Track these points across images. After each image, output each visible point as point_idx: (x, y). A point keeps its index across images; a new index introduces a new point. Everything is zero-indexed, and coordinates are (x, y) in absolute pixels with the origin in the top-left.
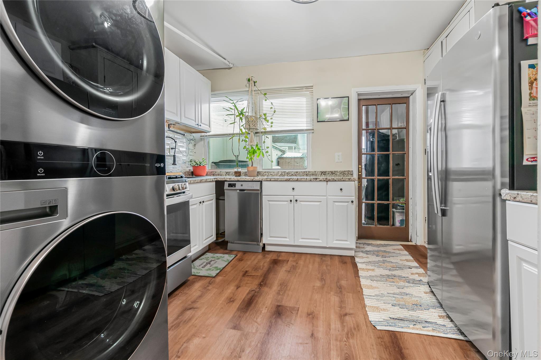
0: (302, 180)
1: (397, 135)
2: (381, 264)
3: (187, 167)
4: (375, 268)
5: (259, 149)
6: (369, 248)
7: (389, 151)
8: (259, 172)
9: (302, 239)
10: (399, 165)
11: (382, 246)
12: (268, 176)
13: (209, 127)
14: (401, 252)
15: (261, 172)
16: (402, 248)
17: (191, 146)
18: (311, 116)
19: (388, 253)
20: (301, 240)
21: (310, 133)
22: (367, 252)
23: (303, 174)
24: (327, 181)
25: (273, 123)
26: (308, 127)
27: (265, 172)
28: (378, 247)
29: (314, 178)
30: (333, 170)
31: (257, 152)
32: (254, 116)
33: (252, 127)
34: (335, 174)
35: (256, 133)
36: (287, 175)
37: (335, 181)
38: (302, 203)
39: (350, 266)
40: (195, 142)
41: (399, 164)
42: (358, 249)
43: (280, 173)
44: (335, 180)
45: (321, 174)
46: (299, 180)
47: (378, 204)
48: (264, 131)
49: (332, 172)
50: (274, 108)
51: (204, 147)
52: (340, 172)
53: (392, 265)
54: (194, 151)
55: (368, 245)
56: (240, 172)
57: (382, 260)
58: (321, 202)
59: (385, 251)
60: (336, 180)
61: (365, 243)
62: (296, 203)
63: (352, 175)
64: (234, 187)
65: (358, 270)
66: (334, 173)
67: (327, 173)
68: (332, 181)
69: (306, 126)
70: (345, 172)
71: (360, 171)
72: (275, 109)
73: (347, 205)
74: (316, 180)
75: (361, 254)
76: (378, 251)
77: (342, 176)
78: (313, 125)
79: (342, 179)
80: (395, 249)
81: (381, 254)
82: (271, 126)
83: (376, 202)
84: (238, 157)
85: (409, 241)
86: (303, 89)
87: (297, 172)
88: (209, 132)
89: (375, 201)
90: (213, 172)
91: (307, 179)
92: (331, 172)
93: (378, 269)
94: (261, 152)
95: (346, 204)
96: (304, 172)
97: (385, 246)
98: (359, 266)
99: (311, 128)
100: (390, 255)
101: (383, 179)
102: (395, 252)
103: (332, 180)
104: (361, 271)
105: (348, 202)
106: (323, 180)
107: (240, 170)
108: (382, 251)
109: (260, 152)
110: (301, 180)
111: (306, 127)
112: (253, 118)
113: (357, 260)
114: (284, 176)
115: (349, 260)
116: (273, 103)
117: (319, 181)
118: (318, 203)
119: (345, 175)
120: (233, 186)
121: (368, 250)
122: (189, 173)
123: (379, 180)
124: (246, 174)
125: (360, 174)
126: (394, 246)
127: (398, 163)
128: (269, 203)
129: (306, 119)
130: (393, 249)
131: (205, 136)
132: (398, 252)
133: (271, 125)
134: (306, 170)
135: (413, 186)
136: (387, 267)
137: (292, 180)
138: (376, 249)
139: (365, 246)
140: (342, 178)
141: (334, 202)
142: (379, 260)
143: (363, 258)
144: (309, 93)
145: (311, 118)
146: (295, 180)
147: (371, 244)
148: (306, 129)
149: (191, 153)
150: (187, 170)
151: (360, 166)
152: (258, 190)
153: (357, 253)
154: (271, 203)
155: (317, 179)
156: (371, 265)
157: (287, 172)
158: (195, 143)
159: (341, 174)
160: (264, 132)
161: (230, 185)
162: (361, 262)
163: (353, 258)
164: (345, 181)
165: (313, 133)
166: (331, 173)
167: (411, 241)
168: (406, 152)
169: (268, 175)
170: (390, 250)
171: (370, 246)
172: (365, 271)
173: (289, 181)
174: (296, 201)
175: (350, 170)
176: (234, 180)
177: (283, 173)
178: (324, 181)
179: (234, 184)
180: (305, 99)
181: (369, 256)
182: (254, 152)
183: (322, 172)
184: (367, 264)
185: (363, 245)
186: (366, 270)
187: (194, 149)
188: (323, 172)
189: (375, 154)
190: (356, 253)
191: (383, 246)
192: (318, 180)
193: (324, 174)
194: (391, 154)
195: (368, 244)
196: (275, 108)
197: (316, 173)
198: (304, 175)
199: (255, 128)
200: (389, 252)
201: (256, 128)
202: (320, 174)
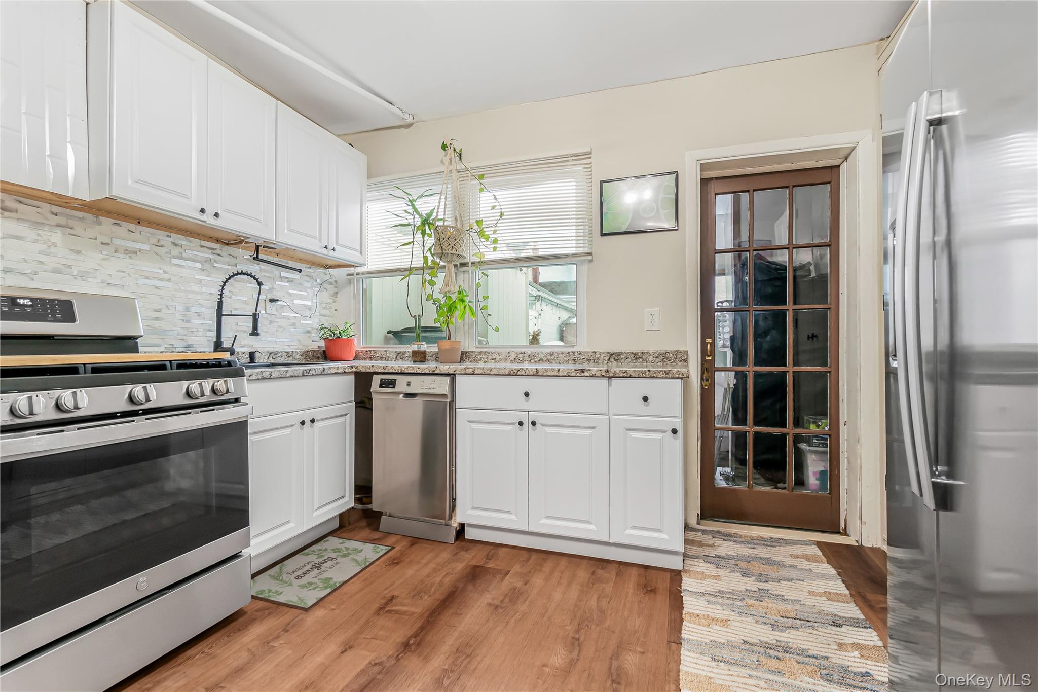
0: (549, 373)
1: (812, 268)
2: (750, 602)
3: (313, 341)
4: (733, 613)
5: (462, 301)
6: (726, 548)
7: (785, 304)
8: (466, 353)
9: (548, 517)
10: (815, 338)
11: (763, 545)
12: (485, 362)
13: (361, 254)
14: (814, 566)
15: (472, 352)
16: (820, 553)
17: (325, 296)
18: (586, 222)
19: (778, 569)
20: (544, 521)
21: (583, 261)
22: (719, 561)
23: (565, 359)
24: (610, 378)
25: (499, 242)
26: (581, 249)
27: (480, 353)
28: (752, 546)
29: (576, 370)
30: (637, 349)
31: (458, 306)
32: (452, 227)
33: (447, 252)
34: (642, 358)
35: (463, 265)
36: (529, 360)
37: (631, 377)
38: (548, 429)
39: (662, 602)
40: (337, 288)
41: (816, 336)
42: (695, 550)
43: (513, 356)
44: (629, 375)
45: (609, 359)
46: (541, 374)
47: (757, 435)
48: (479, 260)
49: (635, 354)
50: (500, 207)
51: (354, 298)
52: (656, 355)
53: (782, 606)
54: (334, 306)
55: (724, 538)
56: (424, 353)
57: (757, 590)
58: (594, 428)
59: (769, 561)
60: (633, 375)
61: (719, 532)
62: (534, 430)
63: (686, 361)
64: (392, 386)
65: (682, 620)
66: (639, 358)
67: (623, 357)
68: (623, 377)
69: (574, 245)
70: (667, 355)
71: (709, 353)
72: (503, 211)
73: (661, 440)
74: (583, 374)
75: (701, 566)
76: (749, 560)
77: (659, 364)
78: (591, 243)
79: (647, 373)
80: (797, 557)
81: (757, 568)
82: (495, 249)
83: (750, 429)
84: (419, 319)
85: (839, 533)
86: (568, 161)
87: (552, 354)
88: (361, 265)
89: (749, 427)
90: (370, 351)
91: (559, 370)
92: (632, 353)
93: (740, 619)
94: (467, 307)
95: (659, 436)
96: (569, 353)
97: (773, 544)
98: (690, 604)
99: (586, 250)
100: (783, 573)
101: (771, 374)
102: (796, 566)
103: (621, 375)
104: (688, 624)
105: (665, 432)
106: (599, 375)
107: (424, 347)
108: (761, 558)
109: (465, 307)
110: (545, 374)
111: (576, 247)
112: (451, 231)
113: (688, 583)
114: (522, 362)
115: (663, 583)
116: (497, 197)
117: (591, 376)
118: (588, 432)
119: (669, 362)
120: (390, 386)
121: (723, 554)
122: (315, 354)
123: (757, 375)
124: (437, 358)
125: (710, 358)
126: (795, 547)
127: (813, 334)
128: (471, 427)
129: (576, 229)
130: (792, 556)
131: (355, 275)
132: (805, 565)
133: (493, 246)
134: (575, 349)
135: (850, 392)
136: (766, 614)
137: (523, 373)
138: (744, 551)
139: (718, 542)
140: (649, 371)
141: (628, 430)
142: (747, 590)
143: (703, 576)
144: (581, 168)
145: (587, 227)
146: (531, 373)
147: (736, 535)
148: (575, 252)
149: (326, 312)
150: (315, 346)
151: (709, 340)
152: (445, 396)
153: (692, 563)
154: (474, 426)
155: (584, 372)
156: (722, 605)
157: (530, 354)
158: (336, 290)
159: (658, 360)
160: (479, 262)
161: (383, 384)
162: (696, 590)
163: (676, 576)
164: (657, 378)
165: (591, 261)
166: (632, 356)
167: (845, 533)
168: (831, 304)
169: (486, 360)
170: (783, 559)
171: (731, 543)
172: (700, 625)
173: (516, 375)
174: (534, 423)
175: (682, 349)
176: (394, 371)
177: (520, 356)
178: (603, 376)
179: (392, 380)
180: (574, 183)
181: (721, 572)
182: (451, 308)
183: (612, 355)
184: (711, 599)
185: (713, 537)
186: (703, 621)
187: (334, 302)
188: (614, 353)
189: (748, 311)
190: (688, 562)
191: (767, 545)
192: (586, 374)
193: (616, 359)
194: (791, 311)
195: (727, 537)
196: (502, 207)
197: (597, 356)
198: (567, 362)
199: (455, 252)
200: (780, 565)
201: (457, 253)
202: (606, 359)
